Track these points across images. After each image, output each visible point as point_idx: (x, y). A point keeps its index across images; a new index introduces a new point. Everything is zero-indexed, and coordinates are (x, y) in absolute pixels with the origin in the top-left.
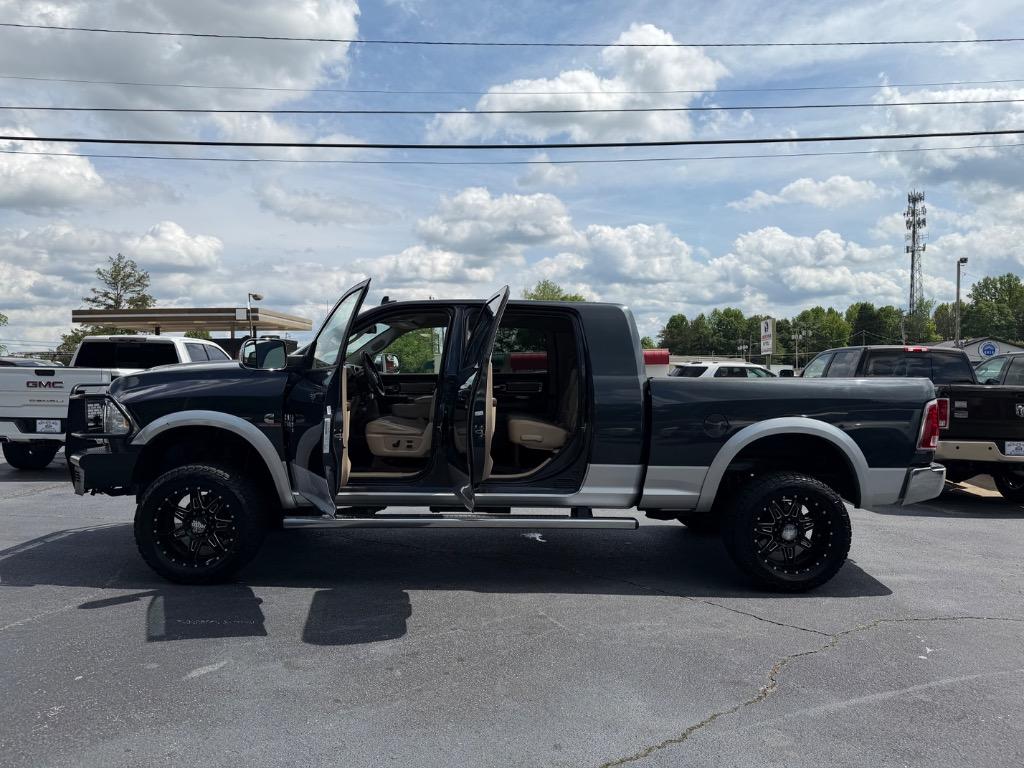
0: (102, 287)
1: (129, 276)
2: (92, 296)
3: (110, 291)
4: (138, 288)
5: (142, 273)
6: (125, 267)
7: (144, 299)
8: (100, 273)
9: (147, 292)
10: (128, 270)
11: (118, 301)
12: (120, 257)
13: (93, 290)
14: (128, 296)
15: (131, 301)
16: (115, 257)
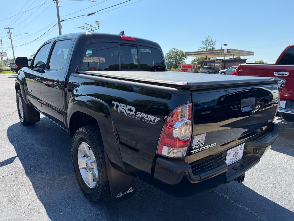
0: (203, 46)
1: (210, 42)
2: (200, 49)
3: (205, 47)
4: (212, 46)
5: (213, 41)
7: (213, 48)
8: (203, 42)
9: (214, 47)
10: (210, 40)
11: (206, 49)
12: (208, 37)
13: (200, 47)
14: (209, 48)
15: (210, 49)
16: (207, 37)
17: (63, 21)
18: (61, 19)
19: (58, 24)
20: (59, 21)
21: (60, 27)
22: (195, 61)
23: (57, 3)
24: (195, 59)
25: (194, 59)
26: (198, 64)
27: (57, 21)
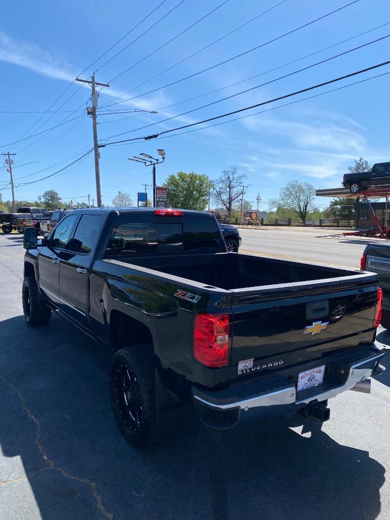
1: (365, 168)
6: (362, 164)
8: (350, 168)
10: (364, 166)
12: (361, 159)
16: (358, 160)
17: (103, 146)
18: (99, 143)
19: (94, 150)
20: (97, 147)
21: (97, 156)
22: (336, 203)
23: (94, 118)
24: (336, 201)
25: (334, 201)
26: (344, 209)
27: (93, 146)
